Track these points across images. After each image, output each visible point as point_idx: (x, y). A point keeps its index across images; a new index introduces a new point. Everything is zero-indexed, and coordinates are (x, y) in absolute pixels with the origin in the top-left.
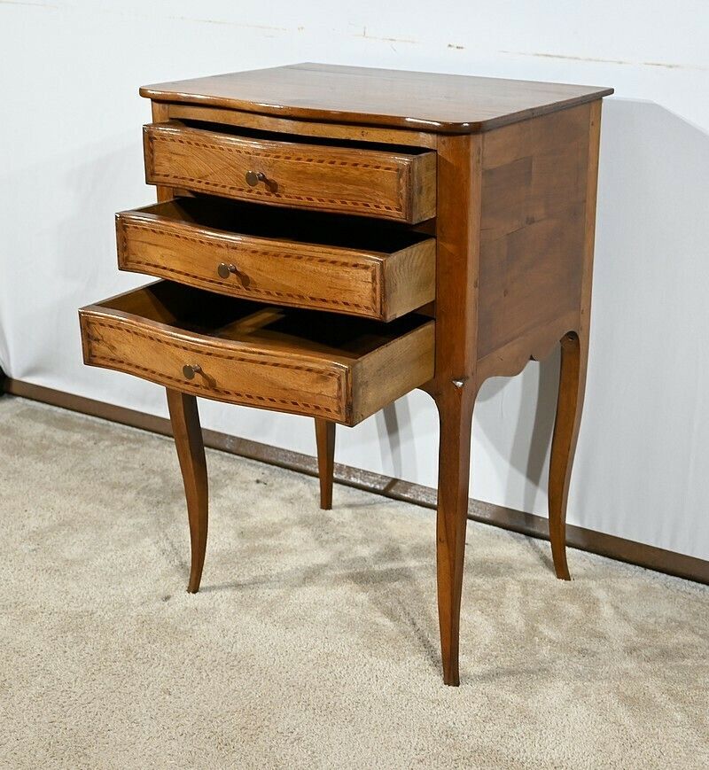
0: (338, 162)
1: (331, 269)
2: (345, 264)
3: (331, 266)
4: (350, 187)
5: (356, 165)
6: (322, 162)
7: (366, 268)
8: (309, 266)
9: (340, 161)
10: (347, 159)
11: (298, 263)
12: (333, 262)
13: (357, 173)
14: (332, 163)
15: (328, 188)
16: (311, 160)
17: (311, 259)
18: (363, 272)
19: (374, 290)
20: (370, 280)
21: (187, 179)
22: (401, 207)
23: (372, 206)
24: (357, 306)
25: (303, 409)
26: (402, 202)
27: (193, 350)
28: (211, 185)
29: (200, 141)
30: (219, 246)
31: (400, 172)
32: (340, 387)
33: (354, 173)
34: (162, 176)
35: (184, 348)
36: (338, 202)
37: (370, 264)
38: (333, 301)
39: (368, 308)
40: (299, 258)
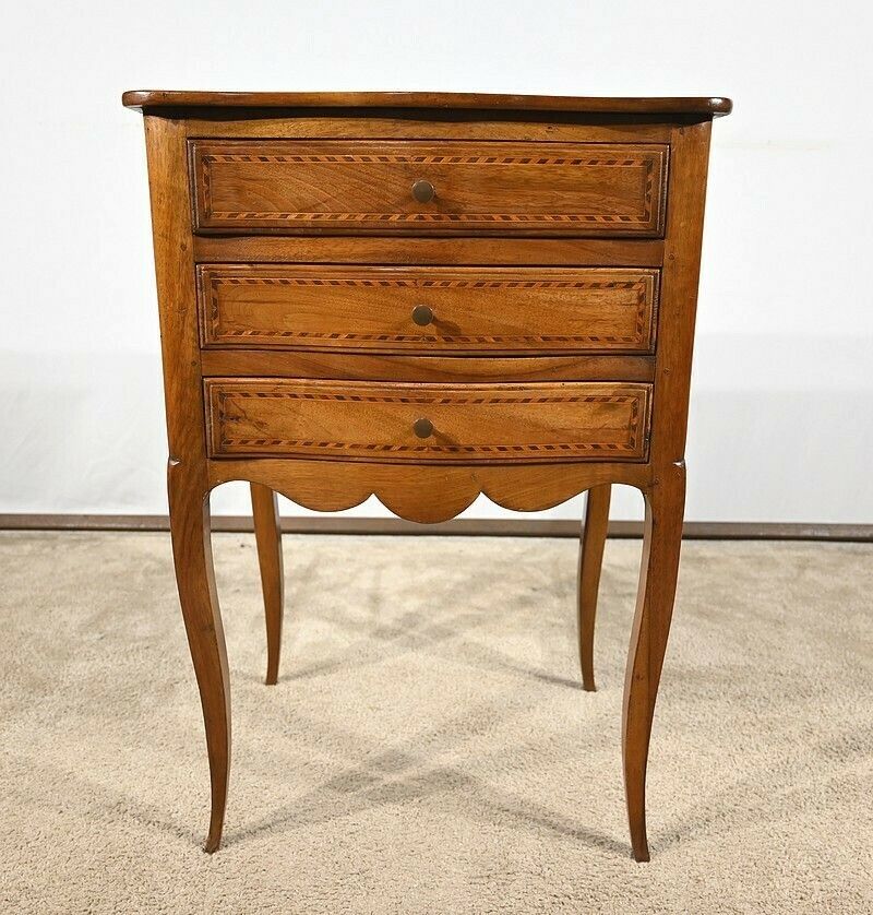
0: (551, 159)
1: (574, 296)
2: (596, 286)
3: (576, 292)
4: (568, 195)
5: (578, 162)
6: (526, 161)
7: (629, 285)
8: (544, 295)
9: (556, 158)
10: (566, 154)
11: (531, 293)
12: (579, 285)
13: (580, 174)
14: (543, 161)
16: (510, 161)
17: (546, 285)
18: (622, 294)
19: (641, 314)
20: (635, 301)
21: (275, 216)
22: (647, 213)
23: (599, 219)
24: (610, 339)
25: (576, 452)
26: (649, 207)
27: (418, 401)
28: (325, 218)
29: (304, 152)
30: (401, 284)
31: (648, 164)
32: (635, 413)
33: (575, 174)
34: (224, 216)
35: (403, 400)
36: (549, 218)
37: (635, 279)
38: (576, 339)
39: (627, 340)
40: (530, 285)
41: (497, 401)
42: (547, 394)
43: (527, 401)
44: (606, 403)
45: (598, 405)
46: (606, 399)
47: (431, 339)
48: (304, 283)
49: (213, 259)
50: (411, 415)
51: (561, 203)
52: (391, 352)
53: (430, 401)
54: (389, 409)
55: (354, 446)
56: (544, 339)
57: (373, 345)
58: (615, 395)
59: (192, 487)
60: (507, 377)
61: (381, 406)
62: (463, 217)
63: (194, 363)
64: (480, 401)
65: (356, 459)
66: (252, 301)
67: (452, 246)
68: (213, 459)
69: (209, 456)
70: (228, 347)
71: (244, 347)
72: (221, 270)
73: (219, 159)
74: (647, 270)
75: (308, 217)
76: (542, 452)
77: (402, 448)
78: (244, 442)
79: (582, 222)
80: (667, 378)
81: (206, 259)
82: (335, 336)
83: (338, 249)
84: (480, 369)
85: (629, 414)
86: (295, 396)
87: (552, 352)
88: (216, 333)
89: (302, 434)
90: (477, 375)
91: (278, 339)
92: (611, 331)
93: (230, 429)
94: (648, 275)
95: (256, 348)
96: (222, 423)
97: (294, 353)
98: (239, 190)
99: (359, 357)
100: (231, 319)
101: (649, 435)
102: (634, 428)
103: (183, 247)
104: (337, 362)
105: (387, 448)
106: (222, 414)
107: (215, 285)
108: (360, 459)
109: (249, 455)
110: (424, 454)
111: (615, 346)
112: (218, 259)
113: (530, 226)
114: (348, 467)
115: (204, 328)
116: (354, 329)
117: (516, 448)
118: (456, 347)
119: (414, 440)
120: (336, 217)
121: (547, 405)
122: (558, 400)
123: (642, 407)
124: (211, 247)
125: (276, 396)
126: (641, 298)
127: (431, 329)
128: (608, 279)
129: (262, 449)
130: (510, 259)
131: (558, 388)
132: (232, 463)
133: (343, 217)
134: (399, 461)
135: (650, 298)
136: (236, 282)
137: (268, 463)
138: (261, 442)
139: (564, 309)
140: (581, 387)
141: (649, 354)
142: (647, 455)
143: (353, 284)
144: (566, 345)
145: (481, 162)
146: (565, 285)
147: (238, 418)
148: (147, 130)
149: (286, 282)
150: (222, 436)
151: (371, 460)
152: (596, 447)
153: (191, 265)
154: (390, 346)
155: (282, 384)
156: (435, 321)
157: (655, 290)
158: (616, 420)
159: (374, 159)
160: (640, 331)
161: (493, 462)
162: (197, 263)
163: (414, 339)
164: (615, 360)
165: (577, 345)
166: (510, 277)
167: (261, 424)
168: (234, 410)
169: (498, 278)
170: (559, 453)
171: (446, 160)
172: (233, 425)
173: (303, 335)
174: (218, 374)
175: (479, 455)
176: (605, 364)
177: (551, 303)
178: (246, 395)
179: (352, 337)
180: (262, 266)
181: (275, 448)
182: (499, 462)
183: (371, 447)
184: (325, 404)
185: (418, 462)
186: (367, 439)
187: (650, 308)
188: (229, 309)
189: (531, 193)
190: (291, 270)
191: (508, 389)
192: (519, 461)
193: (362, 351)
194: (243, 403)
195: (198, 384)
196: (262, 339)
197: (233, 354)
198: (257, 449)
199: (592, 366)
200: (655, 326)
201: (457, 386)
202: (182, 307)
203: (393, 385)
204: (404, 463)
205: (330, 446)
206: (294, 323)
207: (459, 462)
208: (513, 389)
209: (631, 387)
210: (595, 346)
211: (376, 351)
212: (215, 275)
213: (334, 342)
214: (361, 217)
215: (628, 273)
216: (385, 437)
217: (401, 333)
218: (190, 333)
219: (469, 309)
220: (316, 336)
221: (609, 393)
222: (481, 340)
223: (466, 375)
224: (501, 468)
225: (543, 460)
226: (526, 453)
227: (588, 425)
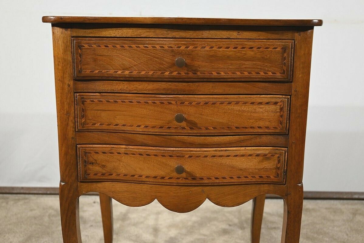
0: (240, 47)
1: (251, 108)
2: (261, 103)
3: (251, 106)
4: (247, 63)
5: (252, 48)
6: (228, 48)
7: (276, 103)
8: (237, 108)
9: (242, 46)
10: (246, 44)
11: (229, 107)
12: (252, 103)
13: (252, 53)
14: (236, 48)
15: (232, 64)
16: (221, 48)
17: (237, 103)
18: (273, 107)
19: (281, 116)
20: (278, 110)
21: (111, 72)
22: (284, 71)
23: (262, 73)
24: (267, 128)
25: (251, 180)
26: (285, 68)
27: (178, 156)
28: (135, 73)
29: (125, 44)
30: (170, 103)
31: (284, 49)
32: (279, 161)
33: (250, 53)
34: (88, 72)
35: (170, 156)
36: (238, 73)
37: (278, 100)
38: (251, 128)
39: (275, 128)
40: (229, 103)
41: (214, 156)
42: (238, 153)
43: (229, 156)
44: (265, 157)
45: (261, 158)
46: (265, 155)
47: (184, 128)
48: (125, 102)
49: (82, 91)
50: (174, 163)
51: (244, 66)
52: (165, 134)
53: (183, 157)
54: (164, 160)
55: (147, 177)
56: (237, 128)
57: (157, 130)
58: (269, 153)
59: (71, 195)
60: (219, 145)
61: (160, 159)
62: (199, 73)
63: (73, 138)
64: (206, 156)
65: (148, 183)
66: (100, 110)
67: (193, 86)
68: (81, 182)
69: (79, 181)
70: (89, 131)
71: (96, 131)
72: (86, 96)
73: (86, 46)
74: (284, 96)
75: (127, 72)
76: (235, 180)
77: (170, 178)
78: (96, 174)
79: (254, 75)
80: (294, 146)
81: (79, 91)
82: (139, 126)
83: (140, 87)
84: (206, 142)
85: (276, 162)
86: (119, 153)
87: (240, 134)
88: (83, 124)
89: (123, 171)
90: (205, 145)
91: (112, 127)
92: (267, 124)
93: (89, 169)
94: (285, 99)
95: (102, 131)
96: (85, 166)
97: (119, 134)
98: (95, 60)
99: (150, 136)
100: (90, 118)
101: (286, 172)
102: (278, 168)
103: (69, 85)
104: (140, 138)
105: (163, 178)
106: (85, 161)
107: (83, 102)
108: (150, 183)
109: (98, 180)
110: (180, 181)
111: (269, 131)
112: (85, 91)
113: (229, 77)
114: (145, 187)
115: (77, 122)
116: (148, 123)
117: (223, 178)
118: (195, 132)
119: (175, 174)
120: (140, 73)
121: (237, 158)
122: (243, 156)
123: (282, 159)
124: (81, 85)
125: (111, 153)
126: (281, 109)
127: (184, 124)
128: (266, 100)
129: (104, 178)
130: (221, 91)
131: (242, 150)
132: (89, 184)
133: (143, 73)
134: (168, 184)
135: (286, 109)
136: (93, 101)
137: (107, 184)
138: (103, 174)
139: (245, 114)
140: (254, 149)
141: (285, 134)
142: (285, 181)
143: (147, 103)
144: (247, 130)
145: (207, 48)
146: (246, 103)
147: (93, 163)
148: (53, 33)
149: (116, 102)
150: (86, 171)
151: (155, 183)
152: (261, 177)
153: (72, 93)
154: (165, 131)
155: (113, 148)
156: (186, 120)
157: (288, 105)
158: (269, 165)
159: (158, 47)
160: (281, 124)
161: (213, 184)
162: (75, 93)
163: (176, 128)
164: (269, 137)
165: (251, 130)
166: (220, 100)
167: (104, 166)
168: (91, 159)
169: (214, 100)
170: (244, 180)
171: (191, 48)
172: (90, 167)
173: (124, 125)
174: (84, 143)
175: (206, 181)
176: (265, 139)
177: (239, 111)
178: (97, 153)
179: (147, 127)
180: (105, 94)
181: (110, 177)
182: (215, 184)
183: (155, 177)
184: (134, 157)
185: (177, 184)
186: (153, 174)
187: (286, 114)
188: (90, 114)
189: (230, 62)
190: (118, 96)
191: (220, 151)
192: (225, 184)
193: (151, 133)
194: (96, 157)
195: (74, 148)
196: (105, 127)
197: (91, 134)
198: (102, 178)
199: (258, 140)
200: (288, 122)
201: (195, 149)
202: (68, 113)
203: (166, 149)
204: (171, 185)
205: (136, 177)
206: (120, 120)
207: (196, 184)
208: (222, 151)
209: (277, 149)
210: (260, 130)
211: (157, 133)
212: (83, 98)
213: (138, 129)
214: (151, 73)
215: (275, 98)
216: (162, 173)
217: (169, 125)
218: (71, 124)
219: (201, 114)
220: (130, 126)
221: (267, 152)
222: (207, 129)
223: (200, 144)
224: (216, 187)
225: (236, 183)
226: (228, 180)
227: (257, 167)
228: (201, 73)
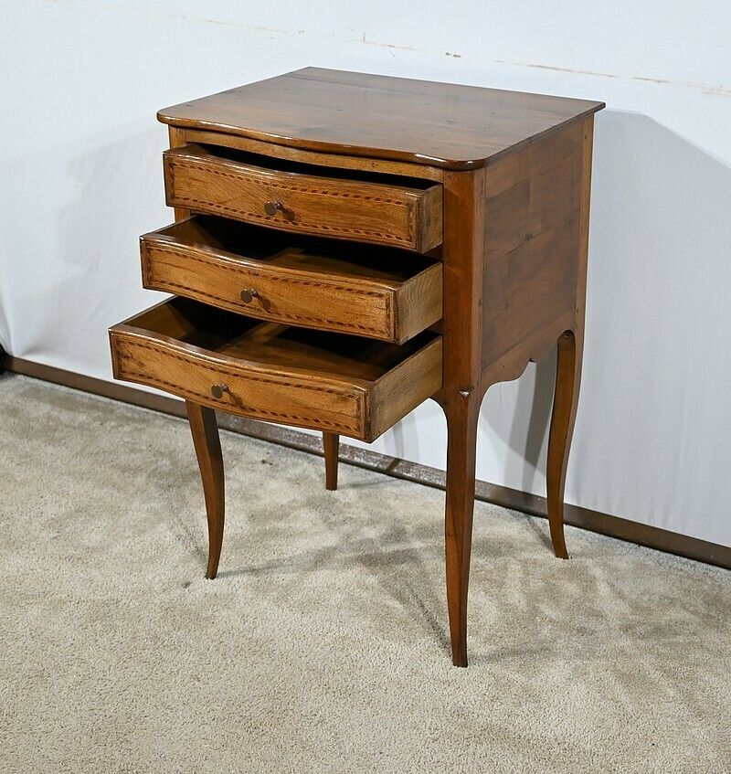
0: (352, 194)
1: (347, 296)
2: (361, 292)
3: (347, 293)
4: (362, 218)
6: (336, 194)
7: (381, 296)
8: (328, 293)
9: (355, 194)
10: (360, 192)
11: (317, 290)
12: (350, 290)
13: (369, 205)
14: (347, 195)
15: (342, 218)
16: (326, 192)
17: (328, 286)
18: (377, 300)
23: (384, 235)
26: (412, 234)
27: (220, 371)
30: (241, 272)
31: (410, 206)
32: (359, 407)
33: (367, 205)
34: (180, 199)
35: (212, 369)
37: (384, 292)
40: (317, 285)
66: (170, 264)
75: (215, 206)
77: (214, 400)
78: (133, 373)
85: (356, 407)
93: (124, 363)
94: (391, 291)
96: (119, 359)
98: (189, 185)
102: (359, 418)
105: (206, 397)
106: (119, 353)
107: (149, 251)
110: (226, 407)
126: (388, 305)
128: (368, 289)
146: (340, 289)
150: (120, 367)
158: (348, 409)
163: (250, 307)
177: (332, 298)
183: (198, 394)
215: (379, 287)
216: (204, 390)
227: (331, 409)
228: (303, 225)
